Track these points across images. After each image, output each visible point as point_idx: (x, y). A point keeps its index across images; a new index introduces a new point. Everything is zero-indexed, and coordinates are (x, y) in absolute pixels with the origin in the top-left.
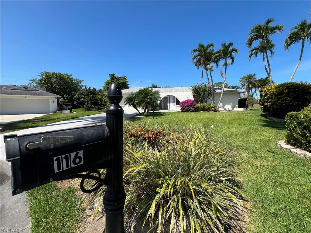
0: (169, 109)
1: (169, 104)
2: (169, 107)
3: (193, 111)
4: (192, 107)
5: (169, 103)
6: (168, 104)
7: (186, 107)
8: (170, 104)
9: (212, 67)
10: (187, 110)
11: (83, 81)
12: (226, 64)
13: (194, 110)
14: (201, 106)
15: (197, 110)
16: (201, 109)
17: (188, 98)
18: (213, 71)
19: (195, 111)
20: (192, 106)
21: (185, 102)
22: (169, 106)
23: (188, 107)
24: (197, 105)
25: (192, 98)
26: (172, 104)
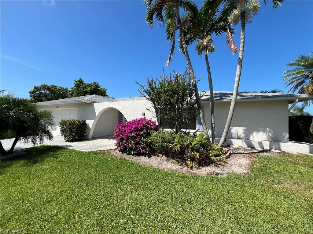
13: (142, 151)
15: (152, 150)
16: (162, 151)
17: (144, 114)
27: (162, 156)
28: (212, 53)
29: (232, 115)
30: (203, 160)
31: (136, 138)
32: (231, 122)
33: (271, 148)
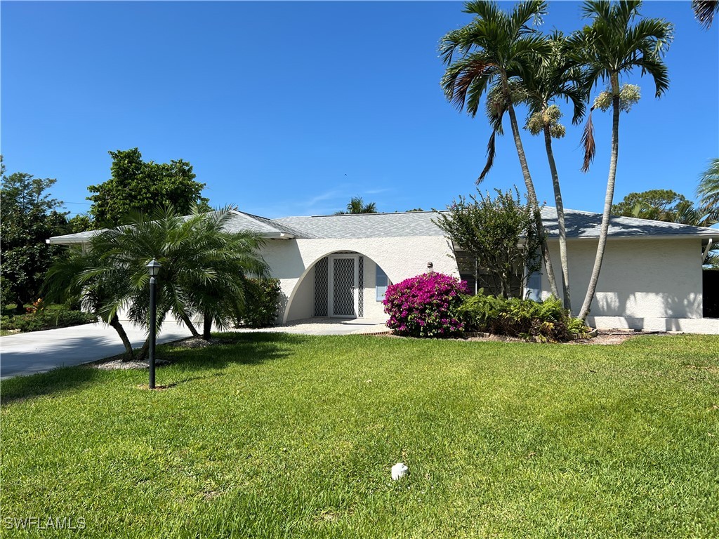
0: (361, 315)
1: (361, 294)
2: (361, 305)
3: (446, 335)
4: (443, 316)
5: (361, 287)
6: (356, 292)
7: (410, 310)
8: (366, 290)
9: (556, 115)
10: (418, 327)
11: (52, 182)
12: (615, 101)
13: (452, 329)
14: (487, 307)
15: (470, 327)
16: (489, 326)
17: (431, 266)
18: (559, 134)
19: (457, 335)
20: (439, 306)
21: (408, 284)
22: (361, 299)
23: (423, 311)
24: (470, 303)
25: (449, 268)
26: (374, 290)
27: (489, 336)
28: (559, 138)
29: (600, 267)
30: (560, 333)
31: (442, 306)
32: (597, 278)
33: (669, 329)
